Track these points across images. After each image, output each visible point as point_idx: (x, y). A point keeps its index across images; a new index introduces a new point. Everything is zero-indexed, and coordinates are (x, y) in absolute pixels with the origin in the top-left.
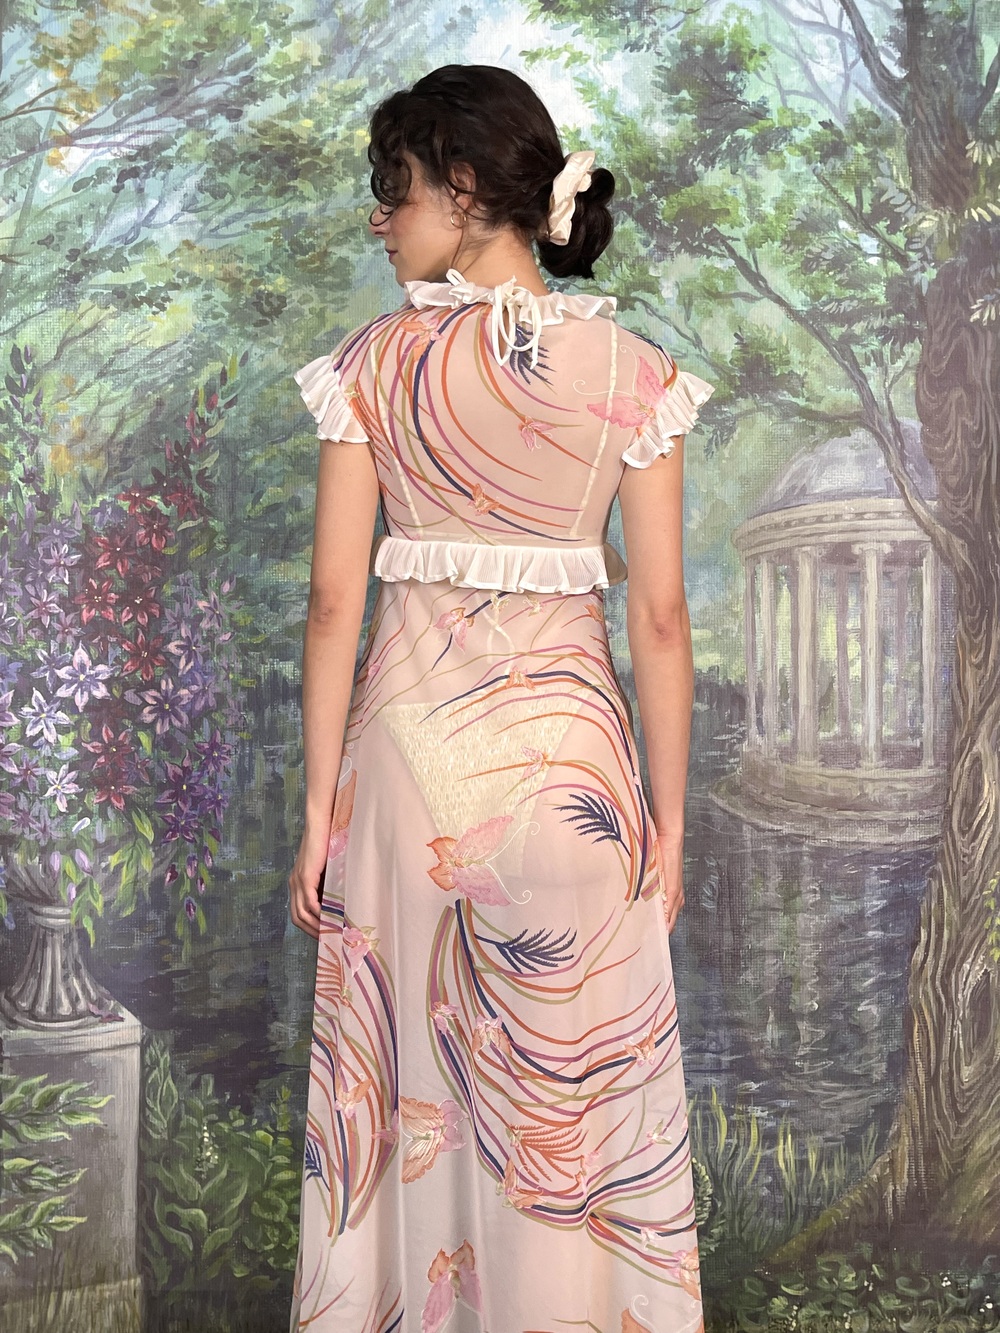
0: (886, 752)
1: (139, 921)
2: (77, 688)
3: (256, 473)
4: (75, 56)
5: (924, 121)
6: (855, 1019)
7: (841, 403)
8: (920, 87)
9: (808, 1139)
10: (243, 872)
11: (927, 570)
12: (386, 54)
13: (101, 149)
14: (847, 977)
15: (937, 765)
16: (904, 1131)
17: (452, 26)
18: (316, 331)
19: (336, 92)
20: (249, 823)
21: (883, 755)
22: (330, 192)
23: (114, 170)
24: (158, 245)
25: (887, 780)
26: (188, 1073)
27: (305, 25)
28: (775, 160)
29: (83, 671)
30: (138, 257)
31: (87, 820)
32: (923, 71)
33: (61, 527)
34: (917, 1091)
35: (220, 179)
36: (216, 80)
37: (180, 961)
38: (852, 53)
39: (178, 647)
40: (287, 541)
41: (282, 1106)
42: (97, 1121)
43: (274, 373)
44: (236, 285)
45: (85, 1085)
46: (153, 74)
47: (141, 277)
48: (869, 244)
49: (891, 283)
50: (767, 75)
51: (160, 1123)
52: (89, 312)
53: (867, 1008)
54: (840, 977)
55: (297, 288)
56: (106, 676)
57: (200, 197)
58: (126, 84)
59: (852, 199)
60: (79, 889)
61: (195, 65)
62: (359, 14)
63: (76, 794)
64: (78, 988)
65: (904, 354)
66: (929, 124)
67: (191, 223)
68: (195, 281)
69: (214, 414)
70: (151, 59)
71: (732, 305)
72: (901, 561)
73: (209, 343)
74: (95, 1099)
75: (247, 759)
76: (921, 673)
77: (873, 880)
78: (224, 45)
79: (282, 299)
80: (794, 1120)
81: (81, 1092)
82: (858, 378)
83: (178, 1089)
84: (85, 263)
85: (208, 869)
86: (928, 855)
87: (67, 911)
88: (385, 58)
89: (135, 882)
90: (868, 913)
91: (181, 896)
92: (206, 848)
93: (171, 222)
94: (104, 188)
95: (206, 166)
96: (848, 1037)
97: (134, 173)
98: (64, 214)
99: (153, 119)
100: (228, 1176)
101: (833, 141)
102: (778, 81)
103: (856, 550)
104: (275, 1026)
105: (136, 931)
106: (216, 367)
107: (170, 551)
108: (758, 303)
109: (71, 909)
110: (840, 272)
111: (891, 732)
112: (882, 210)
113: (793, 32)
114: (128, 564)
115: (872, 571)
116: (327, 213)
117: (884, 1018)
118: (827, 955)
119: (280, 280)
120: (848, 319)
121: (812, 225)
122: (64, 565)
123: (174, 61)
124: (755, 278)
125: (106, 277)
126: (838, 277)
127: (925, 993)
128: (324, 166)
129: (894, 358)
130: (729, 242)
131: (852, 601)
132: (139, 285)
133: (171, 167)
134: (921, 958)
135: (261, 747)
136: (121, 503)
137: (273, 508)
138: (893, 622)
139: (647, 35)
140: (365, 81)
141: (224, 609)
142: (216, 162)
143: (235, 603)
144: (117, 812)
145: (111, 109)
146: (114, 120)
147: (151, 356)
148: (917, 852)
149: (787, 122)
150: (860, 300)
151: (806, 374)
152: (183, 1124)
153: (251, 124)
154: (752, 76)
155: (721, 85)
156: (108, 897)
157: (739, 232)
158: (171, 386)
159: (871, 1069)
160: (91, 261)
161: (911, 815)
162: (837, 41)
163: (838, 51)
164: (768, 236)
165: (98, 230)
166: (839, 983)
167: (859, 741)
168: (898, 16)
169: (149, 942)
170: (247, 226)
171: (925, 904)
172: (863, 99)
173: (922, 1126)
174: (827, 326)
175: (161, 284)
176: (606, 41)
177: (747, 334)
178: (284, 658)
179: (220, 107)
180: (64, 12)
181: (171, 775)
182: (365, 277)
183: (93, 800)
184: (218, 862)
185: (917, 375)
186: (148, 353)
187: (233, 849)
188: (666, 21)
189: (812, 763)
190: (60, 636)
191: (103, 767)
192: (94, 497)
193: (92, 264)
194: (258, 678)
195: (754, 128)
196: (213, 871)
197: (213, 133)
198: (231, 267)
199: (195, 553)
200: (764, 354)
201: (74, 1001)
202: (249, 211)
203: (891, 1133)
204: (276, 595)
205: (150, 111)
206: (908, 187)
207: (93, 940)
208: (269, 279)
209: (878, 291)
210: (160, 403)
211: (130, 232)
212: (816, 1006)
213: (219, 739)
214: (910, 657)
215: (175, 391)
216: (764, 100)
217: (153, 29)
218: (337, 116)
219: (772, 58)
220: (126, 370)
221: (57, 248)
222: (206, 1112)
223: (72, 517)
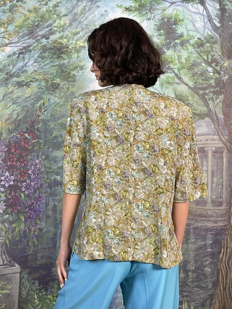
0: (213, 202)
1: (20, 241)
2: (6, 182)
3: (51, 128)
4: (8, 24)
5: (225, 37)
6: (204, 272)
7: (202, 111)
8: (224, 28)
9: (191, 303)
10: (46, 229)
11: (225, 155)
12: (85, 22)
13: (14, 47)
14: (202, 261)
15: (227, 206)
16: (217, 302)
17: (102, 15)
18: (67, 93)
19: (73, 32)
20: (48, 217)
21: (212, 203)
22: (71, 57)
23: (17, 52)
24: (28, 71)
25: (213, 210)
26: (31, 280)
27: (65, 15)
28: (185, 48)
29: (8, 178)
30: (23, 74)
31: (8, 215)
32: (225, 24)
33: (3, 141)
34: (220, 292)
35: (44, 55)
36: (43, 30)
37: (30, 251)
38: (206, 20)
39: (31, 172)
40: (59, 145)
41: (55, 289)
42: (9, 292)
43: (56, 103)
44: (47, 81)
45: (6, 282)
46: (27, 29)
47: (24, 79)
48: (210, 69)
49: (216, 79)
50: (183, 26)
51: (24, 293)
52: (11, 88)
53: (207, 269)
54: (200, 261)
55: (62, 82)
56: (13, 179)
57: (39, 59)
58: (21, 31)
59: (206, 58)
60: (5, 233)
61: (38, 26)
62: (79, 13)
63: (5, 209)
64: (4, 258)
65: (219, 98)
66: (226, 38)
67: (36, 65)
68: (37, 80)
69: (41, 113)
70: (27, 25)
71: (174, 85)
72: (218, 152)
73: (40, 96)
74: (8, 286)
75: (48, 200)
76: (223, 182)
77: (209, 236)
78: (45, 21)
79: (59, 85)
80: (187, 298)
81: (5, 284)
82: (207, 104)
83: (29, 284)
84: (10, 75)
85: (37, 228)
86: (224, 229)
87: (2, 238)
88: (85, 23)
89: (19, 231)
90: (208, 244)
91: (31, 235)
92: (37, 223)
93: (31, 65)
94: (15, 57)
95: (40, 51)
96: (202, 277)
97: (22, 53)
98: (5, 63)
99: (27, 40)
100: (41, 307)
101: (201, 43)
102: (186, 27)
103: (206, 149)
104: (54, 269)
105: (19, 244)
106: (42, 102)
107: (30, 148)
108: (180, 85)
109: (3, 238)
110: (202, 77)
111: (215, 197)
112: (214, 60)
113: (191, 15)
114: (19, 151)
115: (210, 155)
116: (70, 63)
117: (212, 272)
118: (196, 256)
119: (58, 80)
120: (204, 89)
121: (195, 65)
122: (4, 151)
123: (33, 25)
124: (180, 78)
125: (15, 79)
126: (202, 78)
127: (223, 265)
128: (70, 51)
129: (217, 99)
130: (173, 69)
131: (204, 163)
132: (23, 81)
133: (31, 52)
134: (222, 256)
135: (51, 197)
136: (18, 135)
137: (55, 137)
138: (215, 168)
139: (152, 16)
140: (80, 29)
141: (42, 162)
142: (43, 50)
143: (46, 161)
144: (15, 213)
145: (17, 37)
146: (18, 40)
147: (26, 99)
148: (221, 229)
149: (189, 38)
150: (208, 84)
151: (193, 103)
152: (30, 293)
153: (51, 41)
154: (180, 26)
155: (172, 29)
156: (12, 235)
157: (175, 66)
158: (31, 106)
159: (208, 285)
160: (11, 75)
161: (219, 219)
162: (202, 17)
163: (202, 19)
164: (183, 68)
165: (13, 68)
166: (200, 263)
167: (206, 199)
168: (218, 10)
169: (22, 246)
170: (50, 66)
171: (223, 242)
172: (209, 32)
173: (222, 301)
174: (199, 91)
175: (29, 81)
176: (142, 18)
177: (177, 93)
178: (57, 175)
179: (44, 36)
180: (6, 13)
181: (29, 204)
182: (79, 79)
183: (9, 210)
184: (40, 227)
185: (222, 104)
186: (25, 98)
187: (44, 223)
188: (157, 13)
189: (193, 205)
190: (2, 169)
191: (12, 202)
192: (11, 134)
193: (12, 76)
194: (51, 180)
195: (180, 40)
196: (39, 229)
197: (42, 43)
198: (46, 76)
199: (36, 148)
200: (182, 98)
201: (3, 261)
202: (50, 62)
203: (213, 302)
204: (55, 159)
205: (26, 38)
206: (221, 55)
207: (8, 246)
208: (55, 80)
209: (212, 82)
210: (28, 111)
211: (21, 68)
212: (194, 268)
213: (41, 195)
214: (220, 178)
215: (32, 107)
216: (183, 33)
217: (27, 17)
218: (73, 38)
219: (185, 22)
220: (19, 102)
221: (3, 72)
222: (36, 290)
223: (6, 139)
